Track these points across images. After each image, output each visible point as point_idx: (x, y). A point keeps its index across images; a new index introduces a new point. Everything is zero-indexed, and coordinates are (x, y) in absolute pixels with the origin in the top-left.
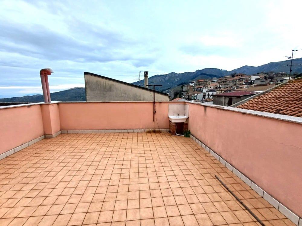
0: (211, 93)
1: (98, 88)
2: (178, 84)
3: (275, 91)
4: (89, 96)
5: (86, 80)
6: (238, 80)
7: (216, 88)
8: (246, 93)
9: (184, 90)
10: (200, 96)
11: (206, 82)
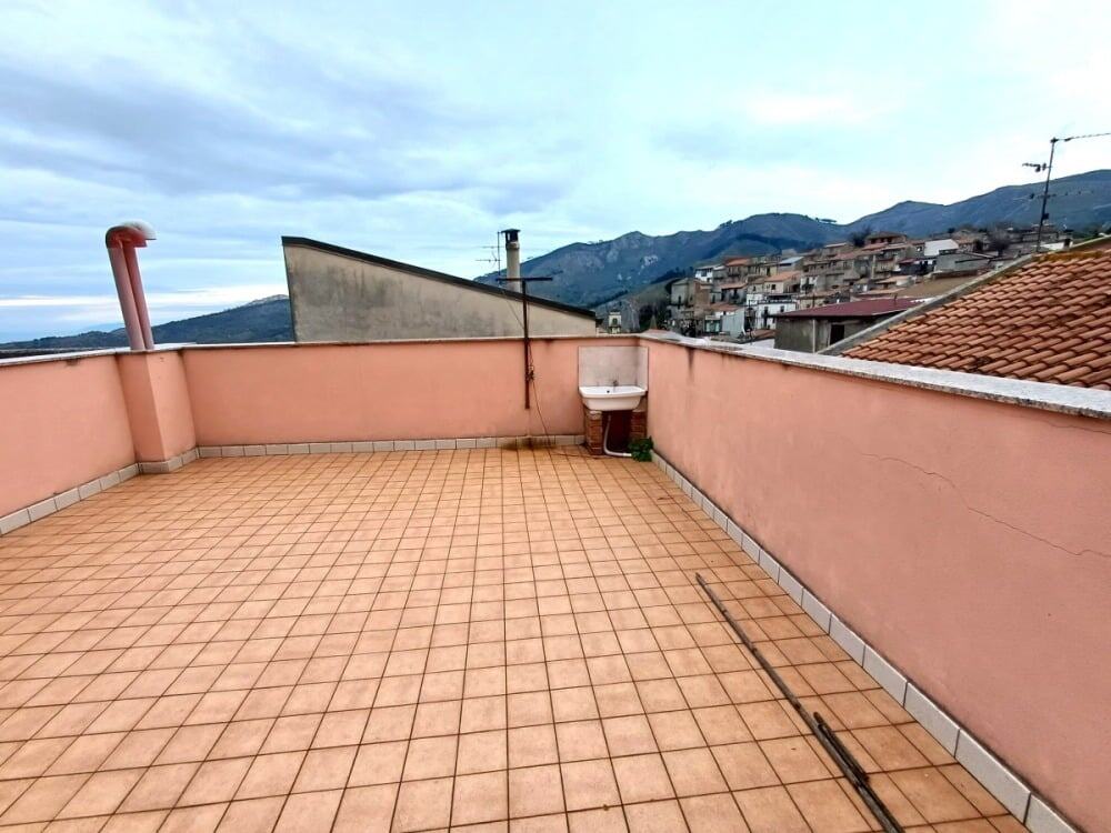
0: (774, 309)
1: (335, 295)
2: (655, 276)
3: (983, 293)
4: (306, 326)
5: (292, 265)
6: (878, 255)
7: (796, 288)
8: (895, 304)
9: (675, 298)
10: (734, 320)
11: (758, 266)
